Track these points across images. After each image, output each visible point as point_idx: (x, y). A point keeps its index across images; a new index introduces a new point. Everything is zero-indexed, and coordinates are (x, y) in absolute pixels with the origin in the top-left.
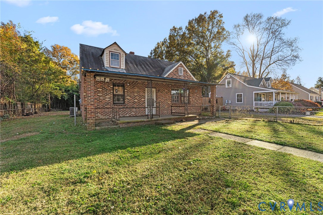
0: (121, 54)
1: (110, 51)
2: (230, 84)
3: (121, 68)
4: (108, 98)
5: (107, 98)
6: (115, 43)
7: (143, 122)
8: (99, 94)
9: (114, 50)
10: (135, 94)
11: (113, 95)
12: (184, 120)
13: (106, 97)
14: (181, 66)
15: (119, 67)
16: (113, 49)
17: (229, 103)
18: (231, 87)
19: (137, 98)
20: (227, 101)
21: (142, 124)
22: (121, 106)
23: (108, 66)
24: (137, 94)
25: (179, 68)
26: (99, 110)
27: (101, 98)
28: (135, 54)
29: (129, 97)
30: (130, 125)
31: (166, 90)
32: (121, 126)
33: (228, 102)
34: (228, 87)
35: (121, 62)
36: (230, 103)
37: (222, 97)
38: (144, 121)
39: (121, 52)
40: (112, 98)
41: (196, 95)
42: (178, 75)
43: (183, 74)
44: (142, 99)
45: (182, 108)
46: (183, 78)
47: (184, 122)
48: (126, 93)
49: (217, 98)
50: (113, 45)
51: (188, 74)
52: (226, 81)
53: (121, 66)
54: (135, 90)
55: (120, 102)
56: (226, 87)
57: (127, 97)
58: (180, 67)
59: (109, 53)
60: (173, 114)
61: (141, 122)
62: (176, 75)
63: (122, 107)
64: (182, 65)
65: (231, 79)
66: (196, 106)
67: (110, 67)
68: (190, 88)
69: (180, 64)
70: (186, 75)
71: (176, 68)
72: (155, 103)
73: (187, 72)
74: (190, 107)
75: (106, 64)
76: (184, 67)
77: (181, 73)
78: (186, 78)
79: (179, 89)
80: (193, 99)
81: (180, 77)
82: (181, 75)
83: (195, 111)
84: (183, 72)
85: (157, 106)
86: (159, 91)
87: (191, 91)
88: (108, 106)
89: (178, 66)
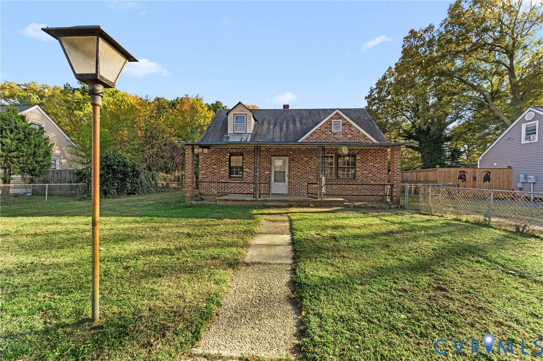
0: (248, 115)
1: (234, 114)
2: (535, 133)
3: (248, 132)
4: (224, 171)
5: (222, 171)
6: (240, 103)
7: (245, 201)
8: (213, 167)
9: (240, 111)
11: (230, 168)
12: (311, 205)
13: (221, 169)
14: (337, 116)
15: (244, 132)
16: (238, 111)
17: (529, 181)
18: (537, 140)
20: (522, 176)
21: (244, 203)
22: (237, 180)
23: (232, 132)
25: (333, 121)
26: (213, 185)
27: (215, 171)
28: (289, 108)
29: (248, 170)
30: (229, 203)
31: (306, 159)
32: (218, 204)
33: (526, 178)
34: (527, 142)
35: (247, 125)
36: (532, 181)
37: (510, 167)
38: (247, 201)
39: (247, 113)
40: (227, 171)
41: (372, 164)
42: (330, 133)
43: (341, 130)
44: (266, 173)
45: (337, 187)
46: (341, 136)
47: (311, 207)
48: (244, 164)
49: (490, 171)
50: (239, 106)
51: (352, 129)
52: (524, 127)
53: (248, 130)
55: (239, 176)
56: (522, 142)
57: (245, 170)
58: (335, 118)
59: (233, 117)
60: (311, 195)
61: (242, 201)
62: (327, 133)
63: (238, 182)
64: (339, 115)
65: (537, 122)
66: (370, 185)
67: (234, 133)
68: (358, 153)
69: (334, 115)
70: (349, 131)
71: (327, 121)
72: (287, 178)
73: (350, 125)
74: (355, 186)
75: (230, 131)
76: (343, 118)
77: (338, 129)
78: (349, 136)
79: (334, 155)
80: (364, 172)
81: (335, 136)
82: (337, 131)
83: (368, 193)
84: (342, 126)
85: (289, 182)
86: (293, 160)
87: (359, 158)
88: (223, 180)
89: (331, 118)
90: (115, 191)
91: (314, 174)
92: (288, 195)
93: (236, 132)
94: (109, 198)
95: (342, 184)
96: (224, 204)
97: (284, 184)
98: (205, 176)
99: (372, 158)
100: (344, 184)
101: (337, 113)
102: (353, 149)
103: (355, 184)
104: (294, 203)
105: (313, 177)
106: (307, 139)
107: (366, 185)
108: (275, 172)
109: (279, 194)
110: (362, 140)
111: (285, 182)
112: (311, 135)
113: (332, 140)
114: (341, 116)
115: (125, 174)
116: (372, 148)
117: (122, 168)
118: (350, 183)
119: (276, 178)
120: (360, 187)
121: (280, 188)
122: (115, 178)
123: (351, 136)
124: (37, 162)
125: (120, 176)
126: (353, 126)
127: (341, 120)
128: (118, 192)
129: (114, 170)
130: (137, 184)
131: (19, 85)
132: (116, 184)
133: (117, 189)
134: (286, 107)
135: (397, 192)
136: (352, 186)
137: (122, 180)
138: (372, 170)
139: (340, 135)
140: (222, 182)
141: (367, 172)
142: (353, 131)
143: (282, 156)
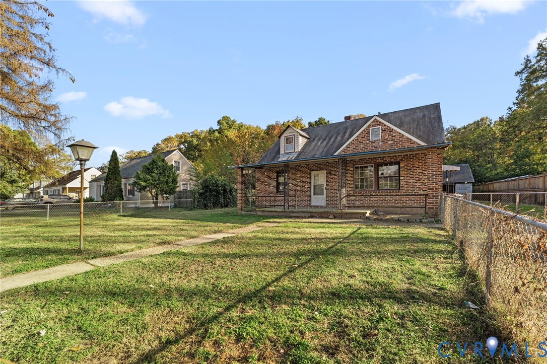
0: (296, 135)
1: (285, 137)
3: (296, 151)
4: (273, 187)
5: (271, 187)
9: (290, 133)
10: (297, 181)
11: (278, 184)
13: (271, 185)
14: (375, 123)
15: (293, 151)
16: (288, 133)
19: (300, 184)
22: (283, 194)
23: (283, 152)
24: (299, 180)
25: (371, 128)
26: (265, 199)
27: (267, 187)
29: (291, 184)
32: (258, 214)
35: (296, 145)
40: (275, 186)
41: (421, 171)
42: (368, 142)
43: (380, 137)
44: (306, 186)
46: (381, 143)
50: (289, 129)
51: (394, 134)
53: (296, 149)
54: (297, 175)
58: (373, 126)
59: (284, 139)
61: (275, 212)
62: (364, 142)
64: (378, 121)
66: (418, 195)
67: (285, 153)
68: (402, 160)
69: (373, 122)
70: (390, 137)
71: (364, 130)
72: (325, 191)
73: (391, 130)
74: (399, 197)
75: (282, 152)
76: (383, 124)
77: (376, 136)
78: (390, 142)
79: (373, 165)
80: (409, 181)
81: (374, 144)
82: (376, 139)
83: (416, 205)
84: (382, 133)
85: (327, 195)
86: (330, 173)
87: (403, 166)
88: (272, 195)
89: (369, 126)
90: (211, 204)
91: (351, 186)
92: (326, 207)
93: (286, 152)
94: (207, 209)
95: (383, 195)
96: (262, 214)
97: (323, 196)
98: (259, 192)
99: (420, 164)
100: (385, 195)
101: (375, 119)
102: (395, 156)
103: (399, 195)
104: (316, 215)
105: (350, 189)
106: (343, 151)
107: (412, 195)
108: (314, 185)
109: (317, 207)
110: (406, 145)
111: (323, 195)
112: (347, 147)
113: (370, 149)
114: (380, 122)
115: (218, 192)
116: (420, 152)
117: (215, 188)
118: (392, 194)
119: (315, 191)
120: (404, 198)
121: (319, 201)
122: (211, 195)
123: (392, 142)
124: (168, 187)
125: (214, 193)
126: (395, 130)
127: (380, 127)
128: (214, 205)
129: (210, 189)
130: (230, 199)
131: (189, 134)
132: (212, 200)
133: (214, 203)
134: (348, 118)
135: (433, 203)
136: (394, 197)
137: (217, 196)
138: (421, 177)
139: (379, 143)
140: (271, 196)
141: (413, 181)
142: (395, 136)
143: (320, 170)
